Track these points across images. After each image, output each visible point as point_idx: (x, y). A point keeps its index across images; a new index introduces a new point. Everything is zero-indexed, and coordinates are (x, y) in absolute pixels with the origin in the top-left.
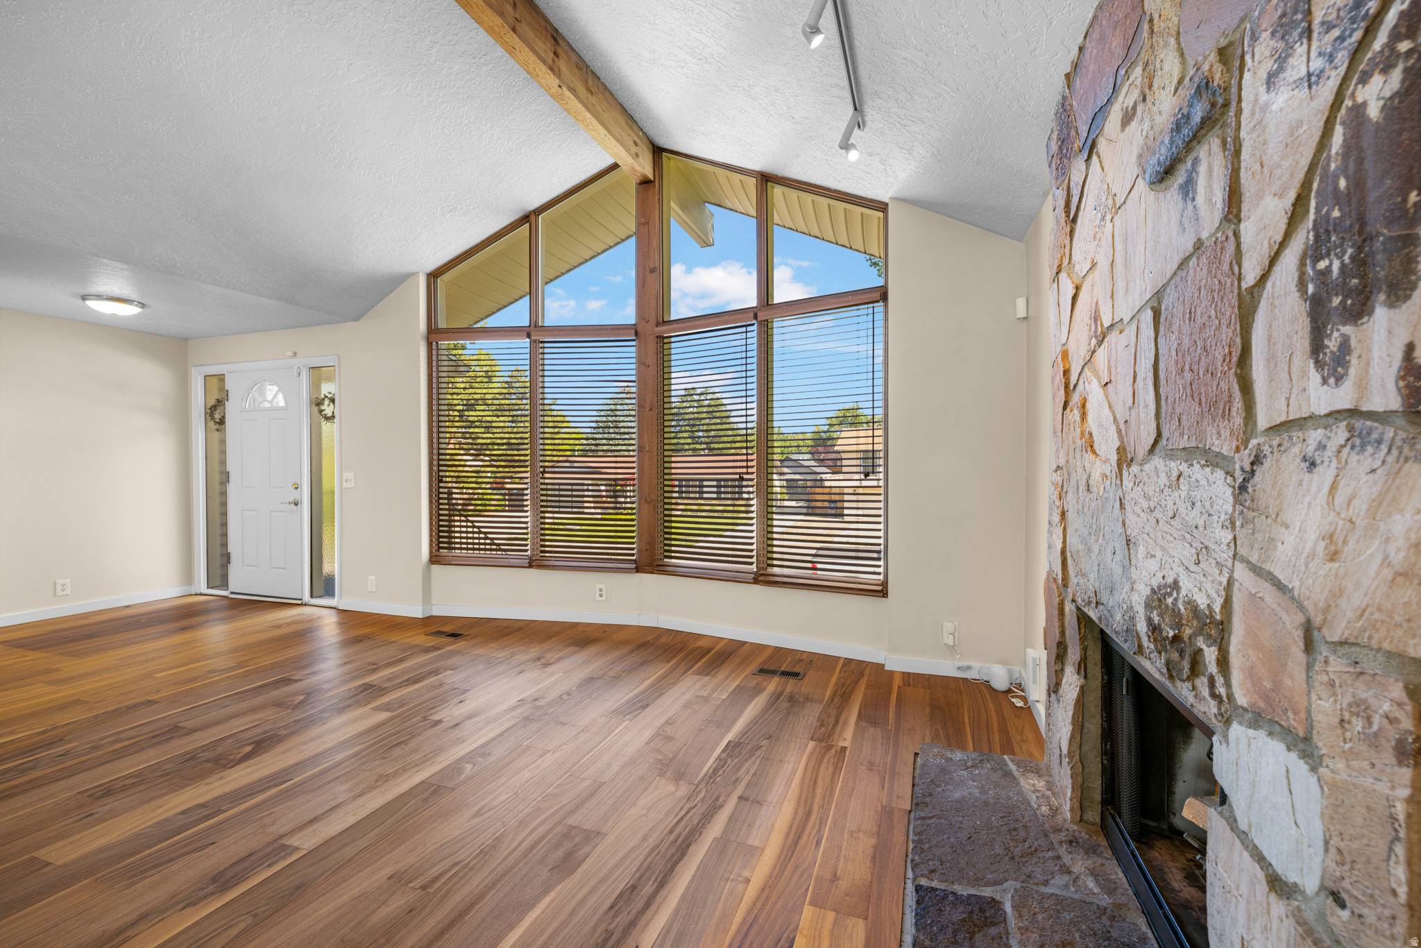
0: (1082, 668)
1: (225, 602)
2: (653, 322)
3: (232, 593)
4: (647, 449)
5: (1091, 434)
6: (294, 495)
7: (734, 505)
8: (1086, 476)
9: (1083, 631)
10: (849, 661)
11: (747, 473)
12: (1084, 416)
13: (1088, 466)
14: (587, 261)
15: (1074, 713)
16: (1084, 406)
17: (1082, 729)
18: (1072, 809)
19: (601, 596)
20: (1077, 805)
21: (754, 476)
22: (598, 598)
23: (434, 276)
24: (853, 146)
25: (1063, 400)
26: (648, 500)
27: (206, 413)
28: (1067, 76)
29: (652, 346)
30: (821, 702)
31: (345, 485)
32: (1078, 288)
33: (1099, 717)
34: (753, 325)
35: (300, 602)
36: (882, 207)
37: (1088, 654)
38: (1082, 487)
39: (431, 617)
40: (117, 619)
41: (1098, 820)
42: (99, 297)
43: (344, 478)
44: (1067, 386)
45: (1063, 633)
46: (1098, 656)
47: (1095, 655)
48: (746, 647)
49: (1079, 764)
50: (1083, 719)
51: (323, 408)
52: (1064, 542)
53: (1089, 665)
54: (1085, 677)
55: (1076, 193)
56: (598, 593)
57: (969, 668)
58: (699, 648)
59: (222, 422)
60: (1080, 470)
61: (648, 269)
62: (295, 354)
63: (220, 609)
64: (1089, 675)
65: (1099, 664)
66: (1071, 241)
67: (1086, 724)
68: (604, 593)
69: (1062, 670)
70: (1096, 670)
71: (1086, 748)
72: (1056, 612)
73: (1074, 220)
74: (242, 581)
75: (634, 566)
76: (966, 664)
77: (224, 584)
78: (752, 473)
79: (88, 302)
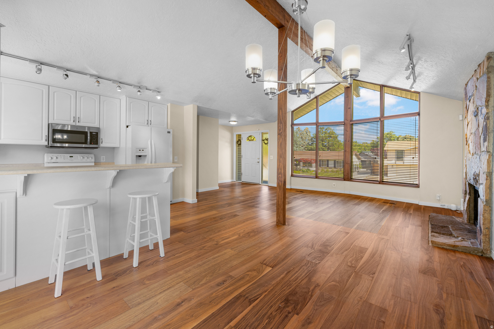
0: (470, 194)
1: (241, 183)
2: (349, 121)
3: (242, 182)
4: (347, 151)
5: (470, 150)
6: (258, 160)
7: (373, 165)
8: (469, 158)
9: (470, 187)
10: (407, 203)
11: (377, 157)
12: (469, 147)
13: (469, 156)
14: (325, 103)
15: (467, 202)
16: (469, 145)
17: (469, 205)
18: (467, 220)
19: (334, 186)
20: (468, 220)
21: (379, 158)
22: (333, 186)
23: (293, 112)
24: (413, 88)
25: (466, 143)
26: (347, 163)
27: (236, 142)
28: (466, 84)
29: (349, 126)
30: (403, 208)
31: (270, 158)
32: (468, 123)
33: (473, 203)
34: (379, 121)
35: (259, 184)
36: (419, 93)
37: (471, 191)
38: (468, 160)
39: (291, 189)
40: (227, 185)
41: (473, 222)
42: (232, 121)
43: (270, 157)
44: (467, 141)
45: (466, 188)
46: (473, 192)
47: (473, 191)
48: (377, 199)
49: (469, 212)
50: (470, 203)
51: (264, 141)
52: (466, 171)
53: (471, 193)
54: (470, 196)
55: (468, 106)
56: (333, 185)
57: (444, 205)
58: (364, 198)
59: (240, 144)
60: (468, 157)
61: (348, 108)
62: (259, 130)
63: (239, 185)
64: (471, 195)
65: (474, 193)
66: (467, 113)
67: (470, 205)
68: (335, 185)
69: (466, 196)
70: (473, 195)
71: (470, 209)
72: (464, 185)
73: (468, 110)
74: (244, 179)
75: (343, 179)
76: (443, 204)
77: (241, 180)
78: (379, 157)
79: (230, 122)
